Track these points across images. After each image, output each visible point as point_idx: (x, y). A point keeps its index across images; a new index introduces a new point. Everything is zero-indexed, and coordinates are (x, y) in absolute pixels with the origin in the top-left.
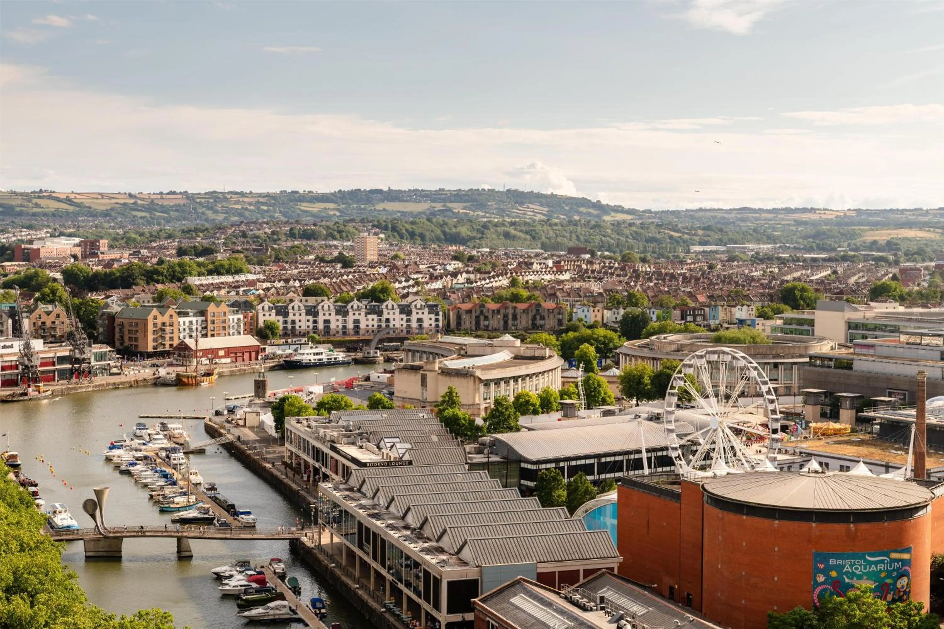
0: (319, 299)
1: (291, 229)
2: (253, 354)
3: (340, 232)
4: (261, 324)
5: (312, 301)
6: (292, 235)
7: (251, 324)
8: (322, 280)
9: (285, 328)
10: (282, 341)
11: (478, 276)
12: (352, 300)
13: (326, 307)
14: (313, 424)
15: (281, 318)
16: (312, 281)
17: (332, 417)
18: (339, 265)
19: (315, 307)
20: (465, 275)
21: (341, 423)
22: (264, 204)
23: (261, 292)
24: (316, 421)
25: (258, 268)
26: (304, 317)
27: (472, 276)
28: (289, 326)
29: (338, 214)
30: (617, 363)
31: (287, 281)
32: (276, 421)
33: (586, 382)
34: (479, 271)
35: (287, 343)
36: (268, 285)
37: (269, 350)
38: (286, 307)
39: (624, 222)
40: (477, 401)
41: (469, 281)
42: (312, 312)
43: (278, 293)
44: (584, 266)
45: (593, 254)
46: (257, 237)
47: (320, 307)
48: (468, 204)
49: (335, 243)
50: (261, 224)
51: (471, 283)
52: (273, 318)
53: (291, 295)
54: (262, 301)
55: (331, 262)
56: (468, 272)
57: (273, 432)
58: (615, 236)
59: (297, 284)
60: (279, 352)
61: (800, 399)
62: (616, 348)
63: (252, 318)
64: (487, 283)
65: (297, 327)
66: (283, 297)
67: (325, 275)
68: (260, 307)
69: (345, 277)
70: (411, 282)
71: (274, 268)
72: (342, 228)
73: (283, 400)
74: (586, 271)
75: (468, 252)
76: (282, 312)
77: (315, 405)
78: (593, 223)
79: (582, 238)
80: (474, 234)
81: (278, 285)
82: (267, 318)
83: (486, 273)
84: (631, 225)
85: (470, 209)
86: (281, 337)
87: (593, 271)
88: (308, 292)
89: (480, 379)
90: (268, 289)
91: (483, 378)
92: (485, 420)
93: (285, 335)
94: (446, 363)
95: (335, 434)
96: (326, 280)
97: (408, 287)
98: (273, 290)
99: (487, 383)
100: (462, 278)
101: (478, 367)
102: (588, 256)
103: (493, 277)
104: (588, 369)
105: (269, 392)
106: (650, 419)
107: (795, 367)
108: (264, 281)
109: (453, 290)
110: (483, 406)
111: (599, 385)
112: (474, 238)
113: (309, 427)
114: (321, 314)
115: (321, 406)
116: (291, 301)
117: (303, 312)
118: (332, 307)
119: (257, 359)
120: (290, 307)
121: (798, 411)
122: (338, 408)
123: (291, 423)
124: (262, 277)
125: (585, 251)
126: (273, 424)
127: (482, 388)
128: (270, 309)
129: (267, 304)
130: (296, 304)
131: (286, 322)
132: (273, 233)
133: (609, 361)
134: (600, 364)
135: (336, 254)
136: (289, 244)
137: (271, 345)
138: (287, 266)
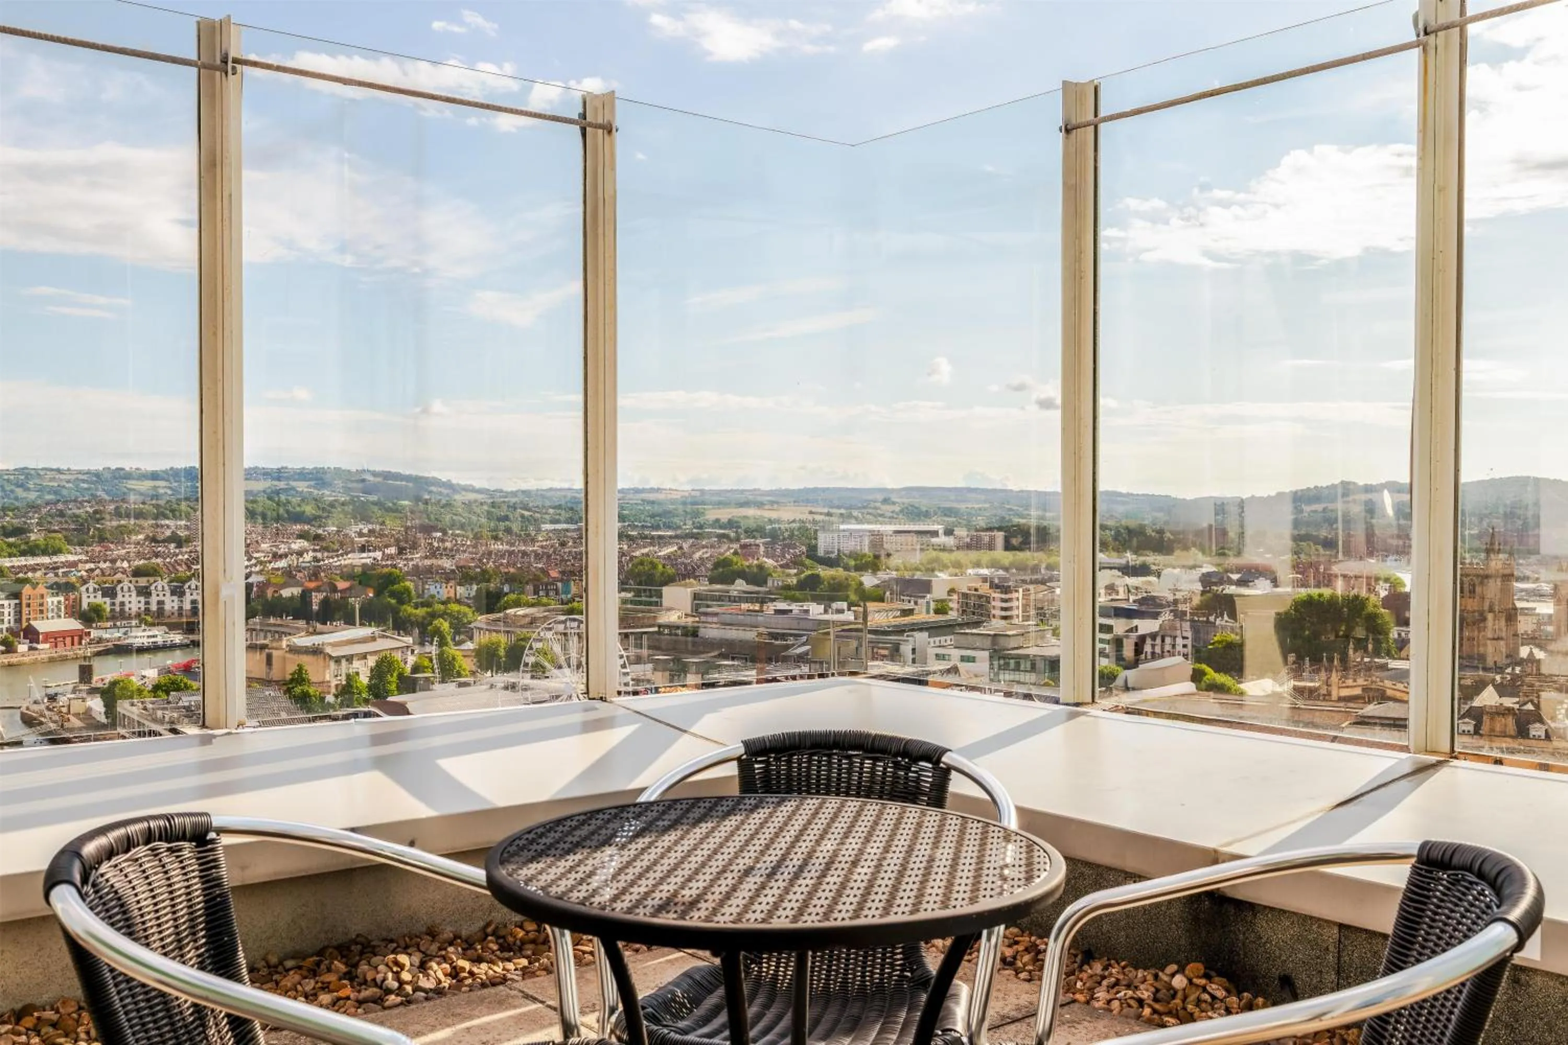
0: (152, 579)
1: (117, 508)
2: (76, 639)
3: (172, 511)
4: (85, 606)
5: (143, 582)
6: (118, 514)
7: (73, 607)
8: (154, 560)
9: (112, 610)
10: (109, 624)
11: (326, 554)
12: (189, 579)
13: (160, 588)
14: (150, 706)
15: (108, 600)
16: (142, 562)
17: (170, 699)
18: (173, 545)
19: (147, 588)
20: (311, 554)
21: (180, 704)
22: (84, 481)
23: (84, 573)
24: (153, 703)
25: (78, 549)
26: (134, 598)
27: (319, 555)
28: (118, 609)
29: (169, 492)
30: (471, 638)
31: (113, 561)
32: (105, 706)
33: (441, 656)
34: (326, 549)
35: (115, 626)
36: (92, 566)
37: (94, 634)
38: (114, 589)
39: (476, 501)
40: (327, 678)
41: (316, 559)
42: (144, 592)
43: (103, 574)
44: (436, 544)
45: (445, 533)
46: (77, 516)
47: (153, 588)
48: (312, 483)
49: (167, 522)
50: (81, 503)
51: (318, 561)
52: (99, 600)
53: (119, 576)
54: (85, 582)
55: (164, 541)
56: (314, 550)
57: (103, 719)
58: (466, 515)
59: (125, 564)
60: (106, 636)
61: (650, 666)
62: (470, 623)
63: (75, 600)
64: (336, 562)
65: (127, 609)
66: (110, 578)
67: (157, 555)
68: (83, 589)
69: (180, 557)
70: (254, 561)
71: (98, 549)
72: (175, 506)
73: (114, 684)
74: (438, 548)
75: (313, 531)
76: (110, 593)
77: (150, 687)
78: (444, 502)
79: (432, 517)
80: (320, 513)
81: (103, 565)
82: (92, 600)
83: (333, 551)
84: (482, 504)
85: (315, 488)
86: (108, 620)
87: (445, 549)
88: (137, 573)
89: (331, 657)
90: (92, 570)
91: (334, 655)
92: (336, 696)
93: (113, 618)
94: (295, 640)
95: (175, 715)
96: (159, 560)
97: (251, 566)
98: (97, 572)
99: (338, 660)
100: (308, 557)
101: (330, 644)
102: (439, 534)
103: (342, 555)
104: (442, 643)
105: (95, 678)
106: (506, 688)
107: (645, 637)
108: (86, 562)
109: (299, 569)
110: (334, 683)
111: (454, 659)
112: (320, 517)
113: (145, 709)
114: (154, 593)
115: (156, 688)
116: (119, 582)
117: (134, 594)
118: (167, 588)
119: (80, 643)
120: (118, 588)
121: (648, 677)
122: (178, 689)
123: (123, 707)
124: (84, 558)
125: (437, 531)
126: (103, 710)
127: (332, 664)
128: (95, 590)
129: (91, 585)
130: (126, 585)
131: (113, 604)
132: (96, 512)
133: (462, 637)
134: (453, 639)
135: (168, 533)
136: (115, 523)
137: (97, 628)
138: (112, 546)
